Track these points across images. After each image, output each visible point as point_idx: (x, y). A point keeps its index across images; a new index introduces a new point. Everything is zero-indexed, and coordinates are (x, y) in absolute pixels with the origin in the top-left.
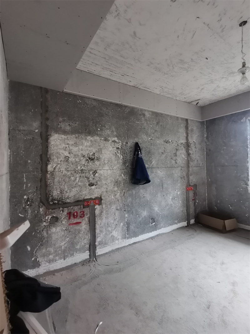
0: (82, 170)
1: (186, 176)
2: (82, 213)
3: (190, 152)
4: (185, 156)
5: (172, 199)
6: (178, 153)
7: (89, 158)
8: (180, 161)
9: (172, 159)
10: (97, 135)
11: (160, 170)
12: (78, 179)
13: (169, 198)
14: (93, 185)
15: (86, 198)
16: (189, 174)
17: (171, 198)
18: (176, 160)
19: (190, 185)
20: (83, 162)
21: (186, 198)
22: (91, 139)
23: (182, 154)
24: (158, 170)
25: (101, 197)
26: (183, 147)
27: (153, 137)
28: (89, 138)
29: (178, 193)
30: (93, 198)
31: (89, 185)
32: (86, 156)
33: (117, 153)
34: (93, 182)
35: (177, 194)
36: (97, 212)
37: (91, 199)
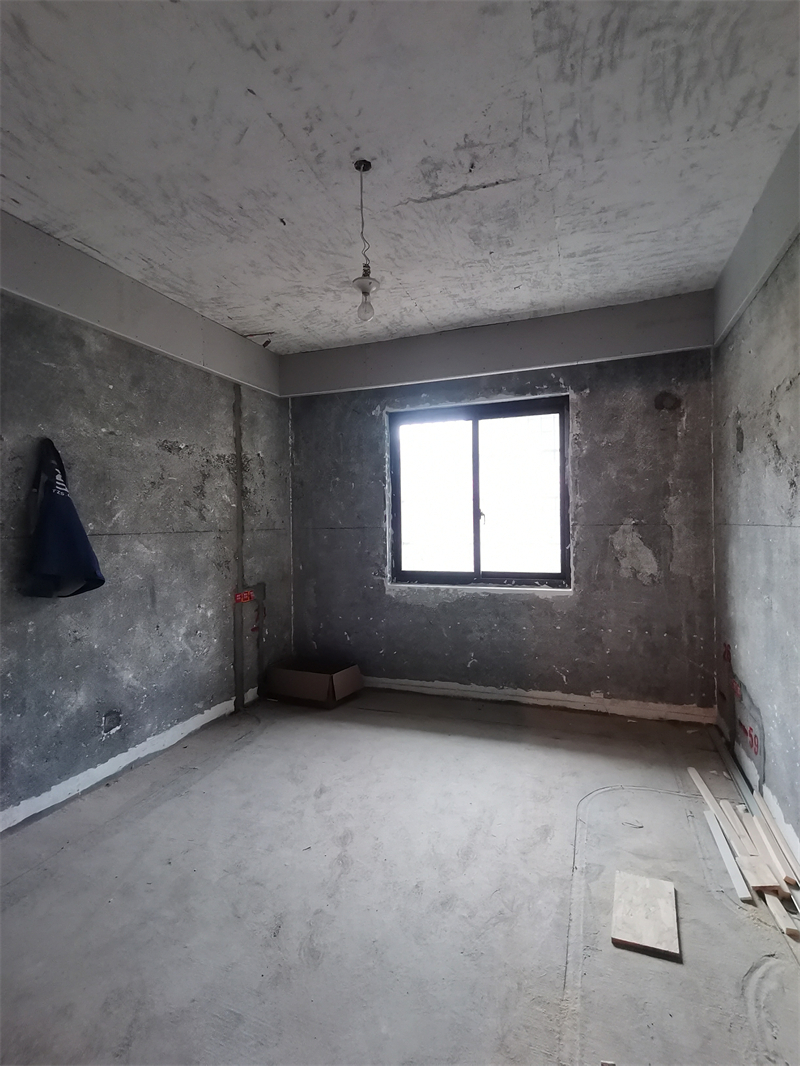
1: (233, 560)
3: (247, 484)
4: (230, 496)
5: (187, 635)
6: (209, 488)
8: (214, 514)
9: (187, 503)
11: (145, 541)
13: (178, 634)
16: (244, 554)
17: (182, 631)
18: (201, 510)
19: (245, 587)
21: (234, 625)
23: (221, 492)
24: (137, 543)
26: (223, 469)
27: (116, 427)
29: (209, 614)
35: (204, 616)
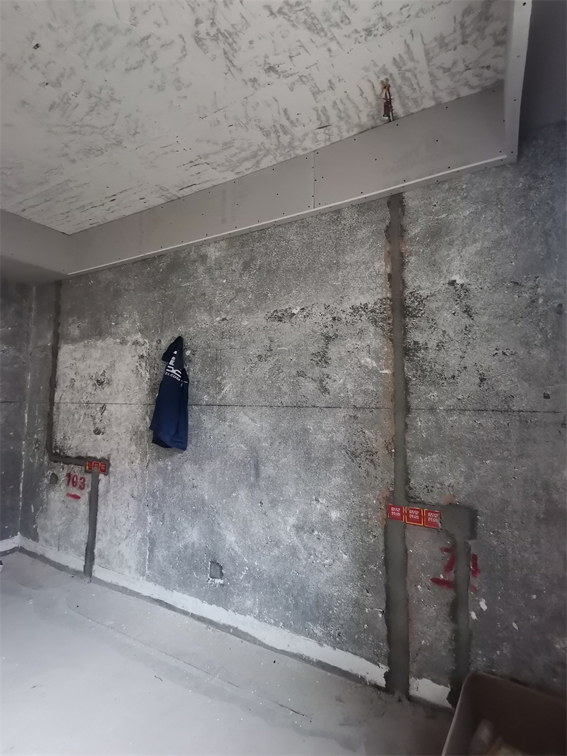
0: (88, 403)
1: (382, 452)
2: (82, 481)
3: (417, 337)
4: (377, 359)
5: (299, 529)
6: (334, 352)
7: (98, 381)
8: (344, 384)
9: (301, 374)
10: (111, 335)
11: (250, 414)
12: (82, 417)
13: (285, 523)
14: (98, 434)
15: (90, 455)
16: (410, 446)
17: (292, 520)
18: (321, 381)
20: (90, 389)
22: (102, 344)
24: (241, 414)
25: (109, 458)
26: (363, 324)
27: (227, 313)
28: (100, 343)
29: (334, 515)
30: (98, 458)
31: (94, 431)
32: (94, 377)
33: (139, 368)
34: (100, 426)
36: (101, 487)
37: (95, 458)
